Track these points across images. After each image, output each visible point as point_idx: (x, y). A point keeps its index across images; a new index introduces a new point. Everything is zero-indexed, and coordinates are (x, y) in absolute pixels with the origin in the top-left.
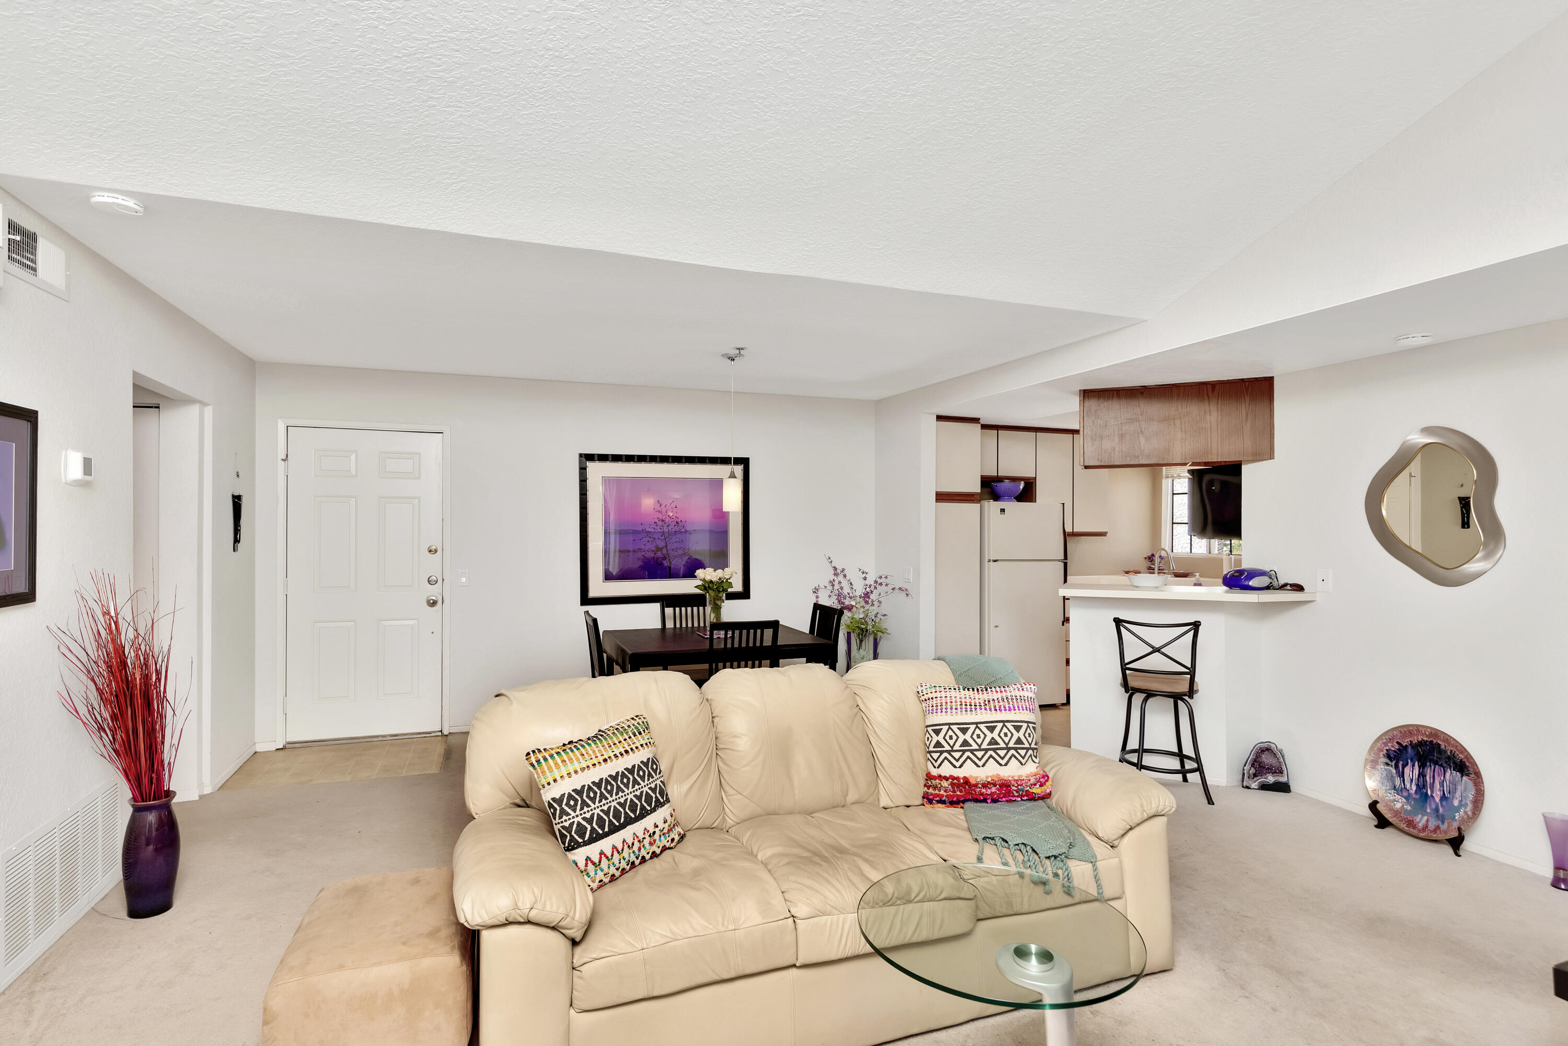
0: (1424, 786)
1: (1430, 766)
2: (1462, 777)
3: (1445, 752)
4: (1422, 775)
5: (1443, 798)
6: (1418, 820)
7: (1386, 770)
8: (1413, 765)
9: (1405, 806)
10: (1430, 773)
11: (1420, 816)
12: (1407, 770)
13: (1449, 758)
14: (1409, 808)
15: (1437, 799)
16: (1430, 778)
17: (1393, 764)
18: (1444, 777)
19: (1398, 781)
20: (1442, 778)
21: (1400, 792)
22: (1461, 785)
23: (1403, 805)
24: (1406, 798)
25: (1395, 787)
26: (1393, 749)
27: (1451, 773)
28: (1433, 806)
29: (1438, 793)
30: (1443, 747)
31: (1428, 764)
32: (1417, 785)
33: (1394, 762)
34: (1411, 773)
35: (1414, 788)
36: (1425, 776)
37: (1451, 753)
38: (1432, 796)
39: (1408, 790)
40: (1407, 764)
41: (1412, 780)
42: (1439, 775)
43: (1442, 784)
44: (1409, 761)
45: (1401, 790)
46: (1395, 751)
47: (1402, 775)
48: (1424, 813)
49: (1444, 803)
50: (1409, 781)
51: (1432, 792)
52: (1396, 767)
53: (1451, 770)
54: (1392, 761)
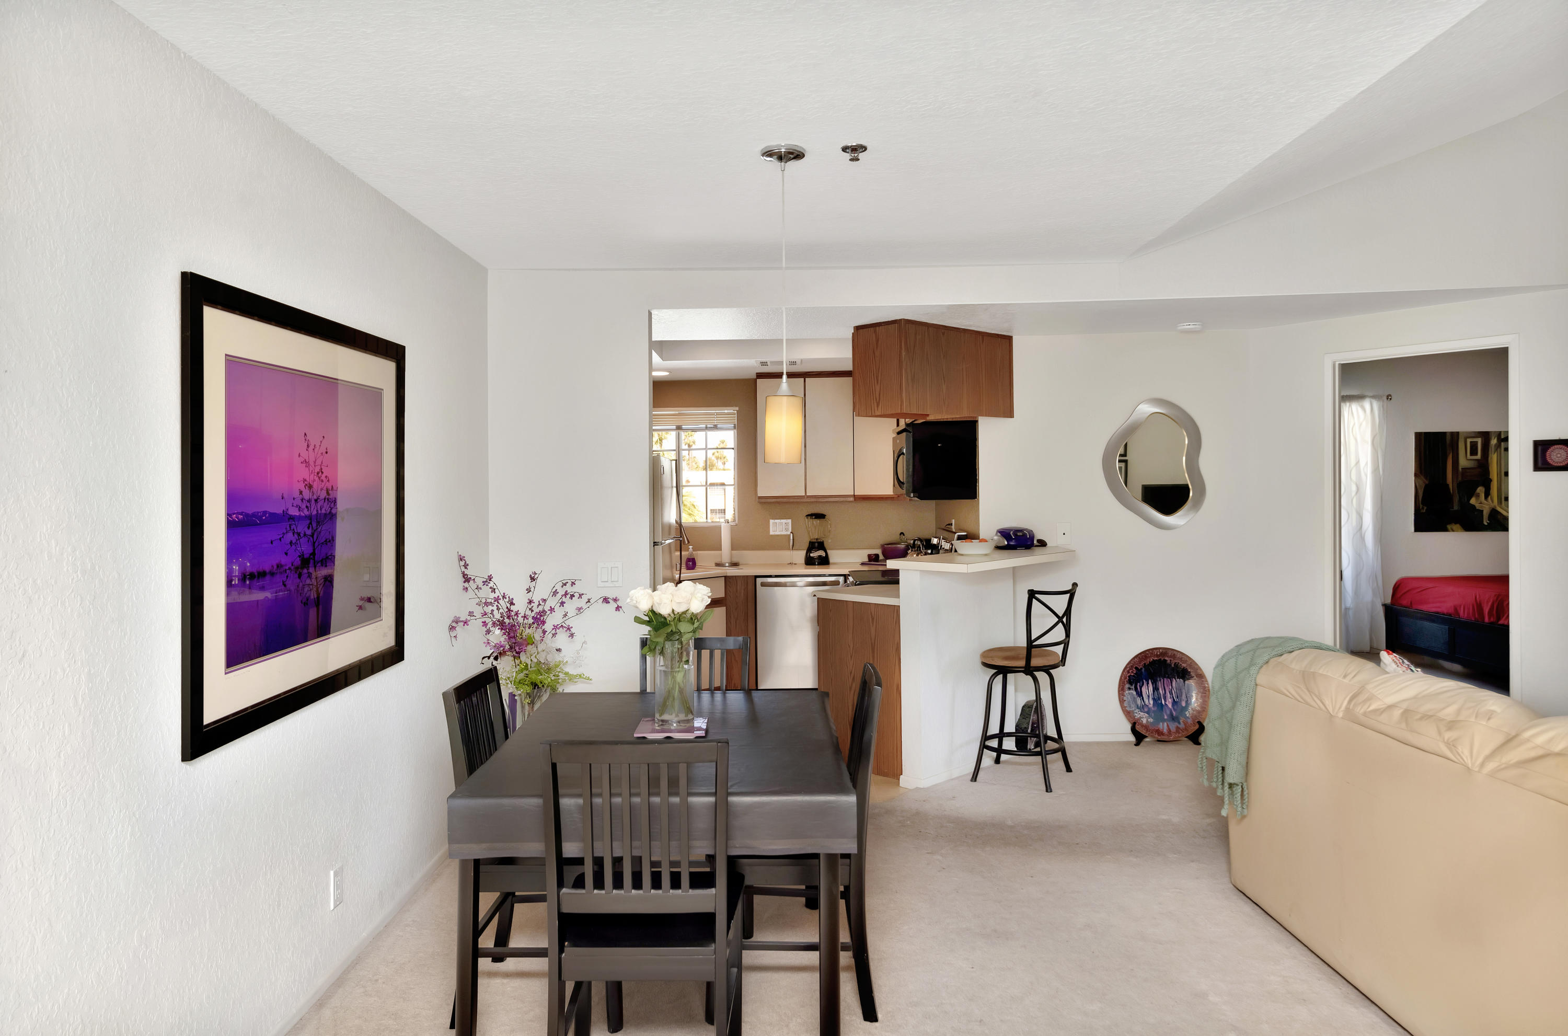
0: (1159, 698)
1: (1160, 680)
2: (1184, 682)
3: (1170, 665)
4: (1156, 689)
5: (1174, 703)
6: (1161, 728)
7: (1129, 693)
8: (1148, 683)
9: (1149, 720)
10: (1161, 686)
11: (1161, 724)
12: (1144, 689)
13: (1173, 669)
14: (1151, 720)
15: (1170, 706)
16: (1162, 690)
17: (1133, 687)
18: (1172, 686)
19: (1139, 701)
20: (1170, 687)
21: (1142, 709)
22: (1184, 689)
23: (1147, 720)
24: (1148, 713)
25: (1138, 706)
26: (1132, 674)
27: (1176, 681)
28: (1168, 712)
29: (1170, 700)
30: (1169, 662)
31: (1158, 679)
32: (1154, 699)
33: (1134, 685)
34: (1147, 691)
35: (1151, 702)
36: (1158, 689)
37: (1174, 665)
38: (1165, 704)
39: (1148, 706)
40: (1143, 684)
41: (1149, 696)
42: (1167, 686)
43: (1171, 693)
44: (1144, 681)
45: (1143, 708)
46: (1133, 676)
47: (1140, 694)
48: (1163, 720)
49: (1175, 707)
50: (1147, 697)
51: (1165, 701)
52: (1136, 689)
53: (1175, 679)
54: (1132, 685)
